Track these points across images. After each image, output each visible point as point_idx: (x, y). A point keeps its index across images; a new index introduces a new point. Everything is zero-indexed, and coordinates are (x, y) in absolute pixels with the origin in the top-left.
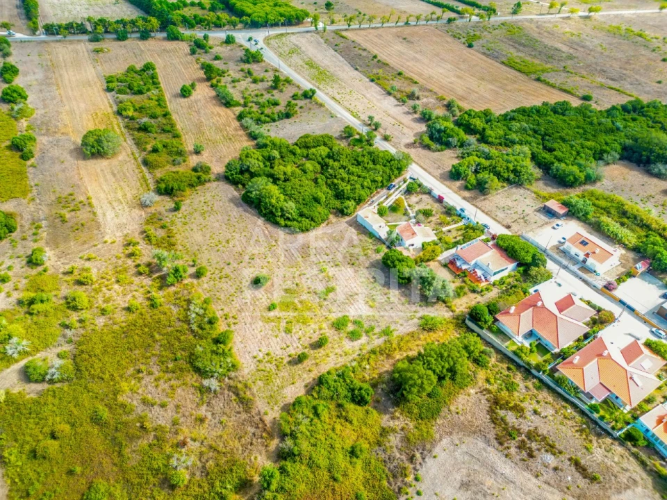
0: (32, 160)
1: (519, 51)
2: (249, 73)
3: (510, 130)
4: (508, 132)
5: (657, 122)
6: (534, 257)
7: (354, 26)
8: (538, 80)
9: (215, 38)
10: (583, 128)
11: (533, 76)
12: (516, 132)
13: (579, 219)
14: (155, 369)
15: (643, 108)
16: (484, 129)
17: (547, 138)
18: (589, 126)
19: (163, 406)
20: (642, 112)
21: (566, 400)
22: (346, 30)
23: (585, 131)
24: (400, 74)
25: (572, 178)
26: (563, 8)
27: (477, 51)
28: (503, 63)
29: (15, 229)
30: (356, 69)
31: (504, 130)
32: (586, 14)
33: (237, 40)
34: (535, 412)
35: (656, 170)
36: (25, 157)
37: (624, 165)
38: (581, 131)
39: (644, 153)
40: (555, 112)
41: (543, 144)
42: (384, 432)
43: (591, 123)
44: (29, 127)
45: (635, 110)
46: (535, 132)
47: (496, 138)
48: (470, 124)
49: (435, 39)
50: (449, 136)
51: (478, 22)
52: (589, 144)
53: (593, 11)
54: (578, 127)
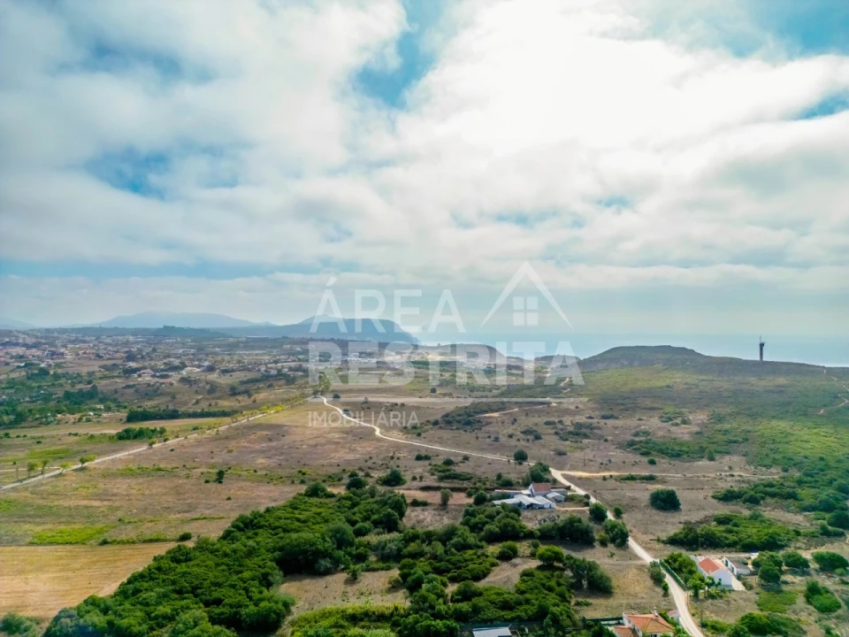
1: (38, 524)
3: (147, 605)
4: (147, 609)
5: (275, 528)
8: (105, 543)
10: (223, 564)
12: (158, 603)
15: (251, 521)
16: (110, 623)
17: (199, 591)
18: (227, 559)
20: (255, 525)
23: (228, 565)
25: (273, 616)
26: (47, 467)
28: (31, 544)
31: (141, 610)
32: (80, 466)
35: (322, 568)
37: (291, 580)
38: (224, 567)
39: (300, 557)
40: (178, 561)
41: (202, 601)
43: (226, 555)
45: (246, 526)
46: (179, 592)
48: (85, 627)
52: (246, 575)
53: (87, 461)
54: (217, 565)
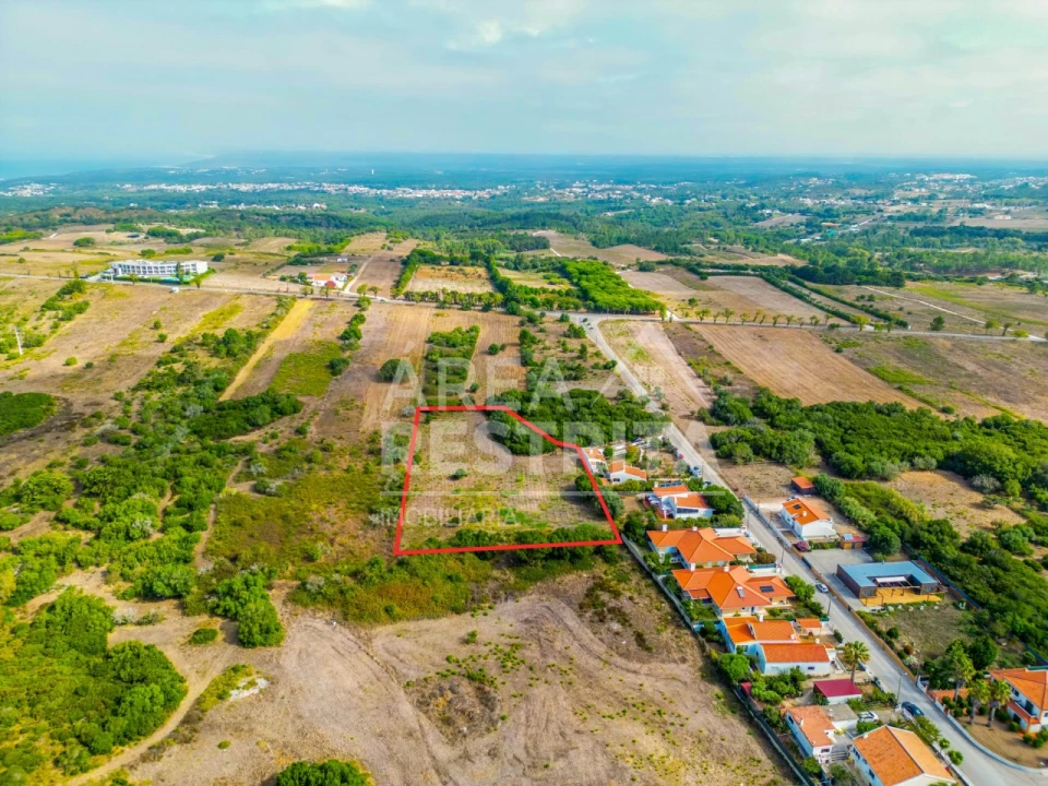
0: (339, 377)
1: (902, 362)
2: (564, 344)
3: (809, 418)
4: (804, 420)
5: (1019, 441)
6: (728, 506)
7: (709, 319)
8: (900, 389)
9: (551, 317)
10: (905, 430)
11: (896, 385)
12: (814, 421)
13: (825, 498)
14: (341, 506)
15: (1008, 424)
16: (779, 414)
17: (851, 432)
19: (333, 524)
20: (1006, 429)
21: (667, 598)
22: (697, 323)
23: (906, 433)
24: (728, 363)
25: (848, 466)
26: (1009, 329)
27: (845, 357)
28: (868, 370)
29: (299, 411)
30: (680, 354)
31: (801, 418)
33: (571, 320)
34: (631, 598)
36: (334, 374)
37: (946, 476)
38: (900, 432)
41: (841, 437)
42: (487, 578)
43: (920, 428)
44: (350, 357)
47: (786, 423)
49: (799, 340)
50: (729, 411)
51: (871, 332)
52: (901, 444)
